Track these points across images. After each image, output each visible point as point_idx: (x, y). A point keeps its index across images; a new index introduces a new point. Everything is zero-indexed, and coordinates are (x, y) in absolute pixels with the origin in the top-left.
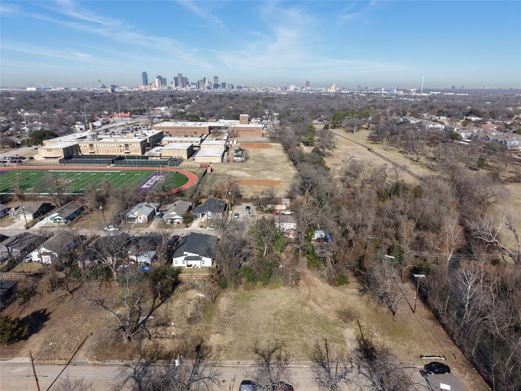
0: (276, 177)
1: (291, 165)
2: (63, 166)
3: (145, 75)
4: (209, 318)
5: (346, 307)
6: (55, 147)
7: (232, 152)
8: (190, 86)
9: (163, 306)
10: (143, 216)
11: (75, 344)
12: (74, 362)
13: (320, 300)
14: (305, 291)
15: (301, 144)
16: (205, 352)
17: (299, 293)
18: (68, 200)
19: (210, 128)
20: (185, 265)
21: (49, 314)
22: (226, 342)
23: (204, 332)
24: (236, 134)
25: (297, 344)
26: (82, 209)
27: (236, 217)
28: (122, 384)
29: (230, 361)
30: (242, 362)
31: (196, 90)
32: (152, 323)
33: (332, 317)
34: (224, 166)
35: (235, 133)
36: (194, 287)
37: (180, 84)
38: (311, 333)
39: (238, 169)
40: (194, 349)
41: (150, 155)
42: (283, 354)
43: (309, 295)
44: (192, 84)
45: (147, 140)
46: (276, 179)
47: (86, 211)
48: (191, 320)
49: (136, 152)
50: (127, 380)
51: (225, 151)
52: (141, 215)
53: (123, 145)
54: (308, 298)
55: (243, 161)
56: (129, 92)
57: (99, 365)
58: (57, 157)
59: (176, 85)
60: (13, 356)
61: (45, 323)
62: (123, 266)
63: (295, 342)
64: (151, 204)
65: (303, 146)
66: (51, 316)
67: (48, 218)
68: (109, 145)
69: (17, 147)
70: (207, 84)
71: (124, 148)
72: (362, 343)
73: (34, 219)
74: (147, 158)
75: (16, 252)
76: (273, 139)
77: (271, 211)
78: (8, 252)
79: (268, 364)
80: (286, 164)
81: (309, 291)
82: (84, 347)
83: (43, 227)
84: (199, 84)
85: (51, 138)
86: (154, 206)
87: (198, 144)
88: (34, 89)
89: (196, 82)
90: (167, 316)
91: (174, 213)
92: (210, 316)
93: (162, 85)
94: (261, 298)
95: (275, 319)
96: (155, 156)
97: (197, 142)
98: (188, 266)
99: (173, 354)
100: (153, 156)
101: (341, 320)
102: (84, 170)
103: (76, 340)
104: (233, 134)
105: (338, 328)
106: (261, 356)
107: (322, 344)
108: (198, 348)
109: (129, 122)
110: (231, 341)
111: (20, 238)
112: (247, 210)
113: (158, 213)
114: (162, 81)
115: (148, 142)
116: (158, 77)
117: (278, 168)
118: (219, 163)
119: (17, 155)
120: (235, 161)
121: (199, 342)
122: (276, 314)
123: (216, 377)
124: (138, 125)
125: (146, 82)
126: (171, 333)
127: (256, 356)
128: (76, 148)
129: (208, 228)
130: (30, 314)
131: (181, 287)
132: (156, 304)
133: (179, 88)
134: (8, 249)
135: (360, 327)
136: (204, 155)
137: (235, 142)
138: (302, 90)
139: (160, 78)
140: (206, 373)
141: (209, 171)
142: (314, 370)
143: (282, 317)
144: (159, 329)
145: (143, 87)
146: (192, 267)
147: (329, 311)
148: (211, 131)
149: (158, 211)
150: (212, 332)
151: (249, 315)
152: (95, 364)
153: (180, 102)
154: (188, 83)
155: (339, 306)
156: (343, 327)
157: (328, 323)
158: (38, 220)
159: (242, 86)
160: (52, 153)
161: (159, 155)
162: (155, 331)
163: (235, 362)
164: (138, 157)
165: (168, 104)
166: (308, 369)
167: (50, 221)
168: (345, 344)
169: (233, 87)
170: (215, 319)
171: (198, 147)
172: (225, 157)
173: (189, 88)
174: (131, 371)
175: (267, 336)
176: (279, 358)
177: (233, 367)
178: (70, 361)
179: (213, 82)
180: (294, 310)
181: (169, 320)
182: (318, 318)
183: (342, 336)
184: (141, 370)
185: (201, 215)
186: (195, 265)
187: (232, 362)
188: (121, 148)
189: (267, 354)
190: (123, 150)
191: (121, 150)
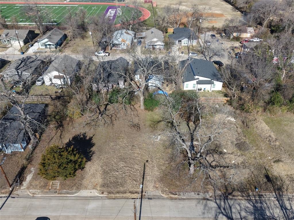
10: (127, 42)
11: (138, 175)
12: (146, 195)
16: (279, 183)
18: (48, 29)
20: (196, 89)
21: (91, 139)
26: (65, 36)
36: (217, 111)
40: (265, 180)
47: (69, 38)
48: (240, 146)
50: (216, 216)
52: (125, 42)
57: (176, 199)
61: (93, 149)
64: (129, 32)
66: (94, 141)
67: (39, 43)
73: (25, 45)
75: (27, 75)
77: (237, 39)
78: (18, 75)
82: (148, 178)
83: (36, 53)
91: (155, 40)
98: (199, 90)
102: (46, 4)
103: (136, 170)
113: (135, 40)
121: (264, 172)
126: (230, 161)
130: (71, 139)
132: (192, 128)
134: (18, 72)
141: (154, 5)
146: (202, 91)
149: (135, 38)
152: (172, 199)
158: (30, 46)
167: (41, 47)
174: (213, 205)
178: (142, 194)
181: (219, 147)
184: (222, 203)
185: (177, 41)
186: (205, 89)
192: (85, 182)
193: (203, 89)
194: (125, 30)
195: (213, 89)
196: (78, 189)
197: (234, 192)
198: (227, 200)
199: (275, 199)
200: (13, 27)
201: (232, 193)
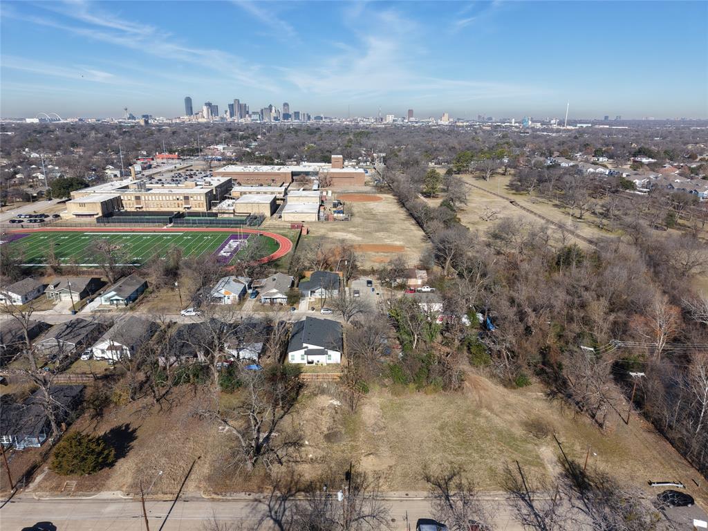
0: (396, 240)
1: (413, 224)
2: (102, 227)
3: (188, 101)
4: (353, 433)
5: (533, 417)
6: (89, 201)
7: (329, 206)
8: (250, 116)
9: (287, 418)
10: (233, 294)
11: (180, 473)
12: (183, 496)
13: (496, 407)
14: (473, 396)
15: (420, 195)
16: (358, 481)
17: (466, 398)
18: (123, 274)
19: (293, 174)
20: (305, 361)
21: (135, 431)
22: (384, 467)
23: (351, 453)
24: (330, 182)
25: (479, 469)
26: (145, 285)
27: (357, 295)
28: (256, 527)
29: (394, 492)
30: (411, 493)
31: (259, 122)
32: (278, 442)
33: (519, 431)
34: (321, 225)
35: (327, 181)
36: (323, 392)
37: (238, 114)
38: (495, 453)
40: (343, 477)
41: (220, 211)
42: (464, 481)
43: (481, 402)
44: (254, 113)
45: (212, 190)
46: (398, 243)
47: (150, 289)
48: (330, 437)
49: (199, 207)
50: (262, 519)
51: (320, 206)
52: (230, 294)
53: (182, 198)
54: (480, 406)
55: (346, 219)
56: (169, 125)
57: (219, 500)
58: (93, 215)
59: (232, 115)
60: (98, 489)
61: (132, 444)
62: (222, 364)
63: (477, 465)
64: (240, 279)
65: (422, 198)
66: (138, 433)
67: (102, 298)
68: (162, 198)
69: (33, 201)
70: (273, 114)
71: (183, 202)
72: (567, 466)
73: (81, 299)
74: (216, 215)
75: (71, 345)
76: (380, 189)
77: (402, 287)
78: (59, 345)
79: (447, 497)
80: (406, 222)
81: (479, 396)
82: (192, 476)
83: (96, 311)
84: (262, 114)
85: (80, 189)
86: (244, 280)
87: (282, 195)
88: (36, 121)
89: (259, 110)
90: (295, 432)
91: (275, 291)
92: (354, 431)
93: (212, 115)
94: (416, 405)
95: (442, 434)
96: (226, 213)
97: (280, 193)
98: (309, 363)
99: (316, 485)
100: (224, 213)
101: (531, 435)
102: (133, 232)
103: (180, 467)
104: (325, 182)
105: (530, 446)
106: (435, 484)
107: (513, 467)
108: (348, 475)
109: (178, 166)
110: (391, 465)
111: (72, 327)
112: (369, 285)
113: (250, 291)
114: (213, 109)
115: (214, 193)
116: (206, 104)
117: (396, 228)
118: (315, 222)
119: (35, 212)
120: (335, 219)
121: (347, 468)
122: (441, 428)
123: (382, 515)
124: (192, 170)
125: (190, 110)
126: (307, 455)
127: (429, 485)
128: (117, 201)
129: (322, 311)
130: (108, 431)
131: (306, 392)
132: (277, 415)
133: (237, 119)
134: (59, 342)
135: (559, 444)
136: (293, 211)
137: (330, 192)
138: (403, 121)
139: (209, 105)
140: (366, 510)
141: (304, 233)
142: (511, 503)
143: (450, 431)
144: (291, 449)
145: (186, 117)
146: (314, 364)
147: (512, 423)
148: (294, 177)
149: (250, 288)
150: (362, 453)
151: (406, 429)
152: (213, 500)
153: (242, 138)
154: (248, 113)
155: (524, 416)
156: (536, 445)
157: (515, 439)
158: (88, 302)
159: (322, 116)
160: (86, 208)
161: (232, 211)
162: (285, 453)
163: (403, 493)
164: (204, 214)
165: (226, 141)
167: (104, 303)
168: (544, 468)
169: (309, 118)
170: (362, 435)
171: (281, 199)
172: (321, 214)
173: (249, 119)
174: (264, 507)
175: (437, 456)
176: (460, 487)
177: (401, 501)
178: (178, 496)
179: (282, 111)
180: (465, 422)
181: (301, 438)
182: (500, 433)
183: (538, 457)
184: (277, 506)
185: (310, 292)
186: (318, 361)
187: (397, 494)
188: (179, 202)
189: (442, 482)
190: (182, 204)
191: (178, 204)
192: (110, 482)
193: (315, 361)
194: (234, 277)
195: (329, 362)
196: (98, 490)
197: (297, 493)
200: (69, 271)
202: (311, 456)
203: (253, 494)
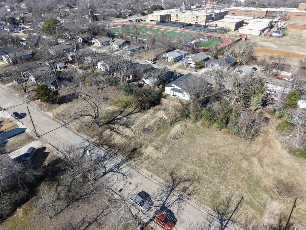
4: (159, 134)
5: (292, 180)
7: (274, 29)
9: (137, 114)
12: (67, 126)
13: (267, 161)
16: (136, 156)
17: (249, 146)
19: (268, 12)
20: (172, 94)
24: (288, 18)
25: (210, 188)
26: (143, 47)
28: (75, 150)
29: (147, 171)
30: (155, 177)
33: (268, 182)
34: (259, 38)
36: (165, 110)
38: (233, 185)
39: (271, 42)
40: (131, 150)
41: (209, 25)
42: (191, 188)
43: (258, 153)
45: (212, 15)
46: (301, 53)
48: (145, 130)
49: (202, 23)
50: (81, 148)
51: (267, 28)
52: (170, 57)
53: (195, 17)
54: (255, 155)
55: (279, 37)
57: (76, 133)
58: (156, 21)
60: (49, 110)
61: (74, 100)
64: (182, 51)
67: (124, 49)
68: (187, 17)
69: (144, 15)
72: (284, 223)
74: (207, 27)
77: (274, 75)
79: (172, 189)
81: (261, 149)
86: (183, 53)
90: (134, 121)
92: (161, 133)
94: (210, 136)
95: (208, 158)
96: (212, 26)
98: (174, 95)
99: (116, 146)
101: (276, 190)
102: (165, 29)
105: (265, 196)
106: (173, 179)
107: (235, 200)
108: (134, 150)
110: (160, 157)
112: (253, 70)
115: (213, 17)
118: (257, 36)
119: (140, 19)
120: (271, 36)
121: (138, 146)
123: (128, 177)
126: (126, 132)
127: (169, 178)
128: (169, 16)
129: (209, 75)
131: (157, 107)
132: (135, 111)
135: (294, 206)
137: (283, 23)
140: (125, 170)
141: (243, 39)
142: (209, 218)
143: (216, 159)
149: (184, 57)
150: (152, 145)
151: (189, 145)
152: (74, 132)
155: (283, 175)
156: (272, 198)
158: (120, 49)
160: (154, 17)
161: (215, 26)
163: (150, 174)
164: (201, 26)
166: (204, 214)
168: (261, 215)
170: (162, 137)
172: (265, 32)
174: (87, 144)
177: (146, 177)
178: (66, 124)
180: (232, 159)
181: (132, 124)
183: (264, 205)
186: (178, 96)
187: (147, 172)
188: (194, 19)
189: (178, 180)
190: (195, 20)
191: (193, 20)
192: (54, 110)
194: (178, 50)
195: (183, 98)
197: (105, 146)
198: (97, 146)
199: (121, 160)
201: (104, 145)
202: (127, 134)
203: (89, 138)
